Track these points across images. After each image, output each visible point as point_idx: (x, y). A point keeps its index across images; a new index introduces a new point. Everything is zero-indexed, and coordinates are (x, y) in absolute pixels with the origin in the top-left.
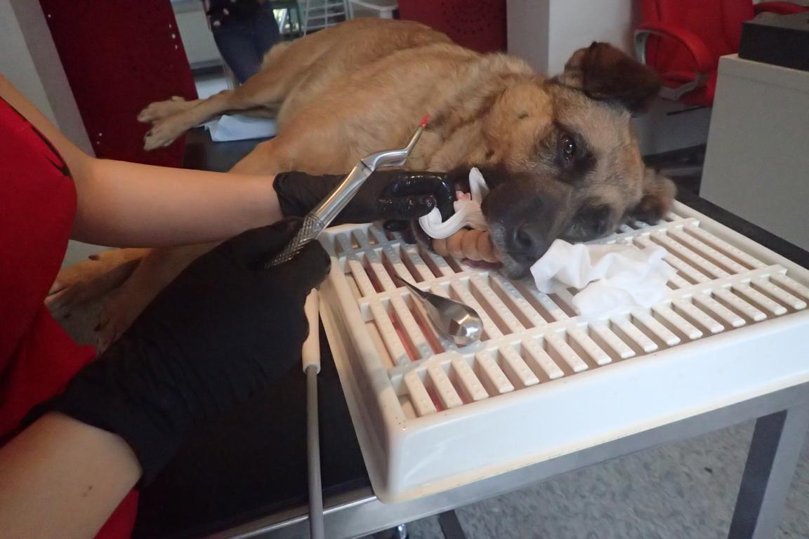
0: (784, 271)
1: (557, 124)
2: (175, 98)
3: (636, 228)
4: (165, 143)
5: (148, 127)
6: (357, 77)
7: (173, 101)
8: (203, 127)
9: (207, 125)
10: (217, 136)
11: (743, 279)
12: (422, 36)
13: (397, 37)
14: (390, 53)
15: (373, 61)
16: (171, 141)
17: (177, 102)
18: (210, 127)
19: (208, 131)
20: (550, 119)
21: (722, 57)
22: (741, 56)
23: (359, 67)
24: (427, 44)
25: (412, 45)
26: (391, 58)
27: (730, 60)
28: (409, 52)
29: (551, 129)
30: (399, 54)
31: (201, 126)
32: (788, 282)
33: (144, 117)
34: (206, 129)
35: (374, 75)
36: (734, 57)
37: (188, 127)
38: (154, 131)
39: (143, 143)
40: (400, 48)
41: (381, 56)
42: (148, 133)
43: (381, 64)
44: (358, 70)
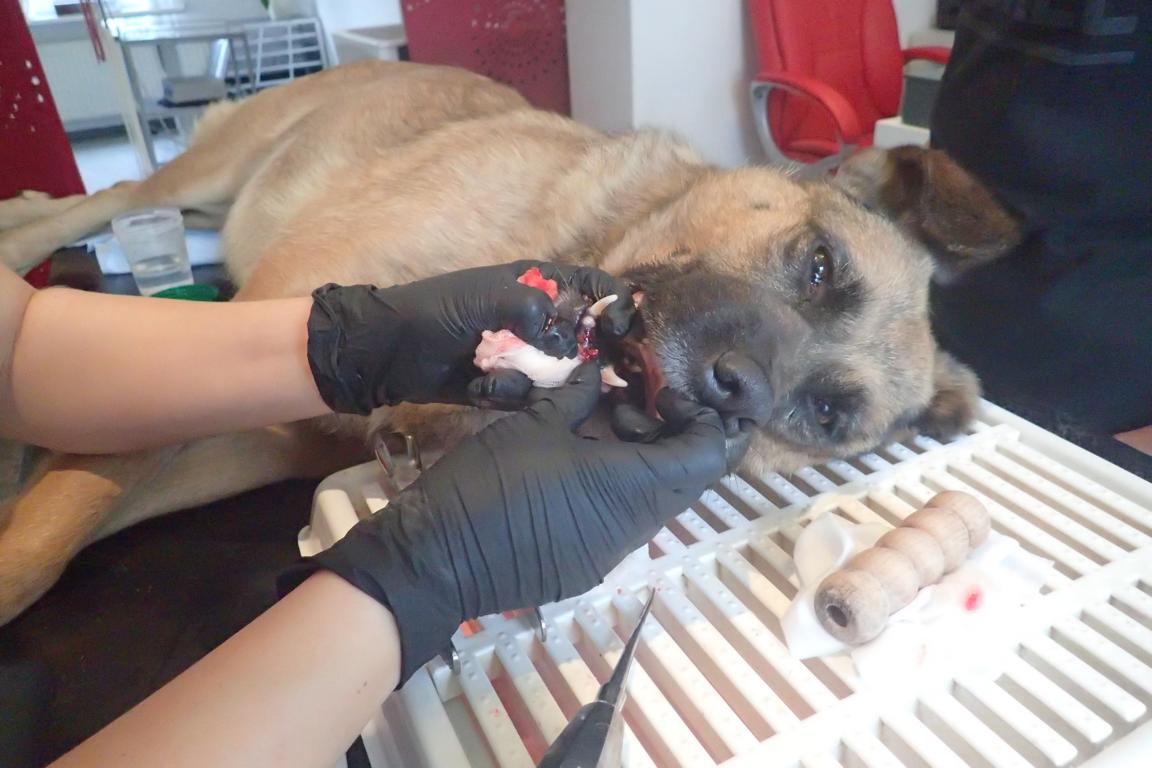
2: (29, 194)
3: (919, 451)
6: (382, 172)
7: (27, 199)
9: (91, 243)
10: (109, 264)
13: (443, 95)
14: (438, 127)
15: (406, 140)
17: (34, 201)
18: (96, 246)
19: (93, 252)
20: (803, 217)
21: (879, 122)
22: (906, 122)
23: (380, 151)
24: (501, 111)
25: (472, 112)
26: (441, 136)
28: (473, 127)
30: (456, 128)
31: (80, 244)
34: (89, 250)
36: (896, 122)
40: (458, 118)
41: (421, 132)
44: (381, 157)
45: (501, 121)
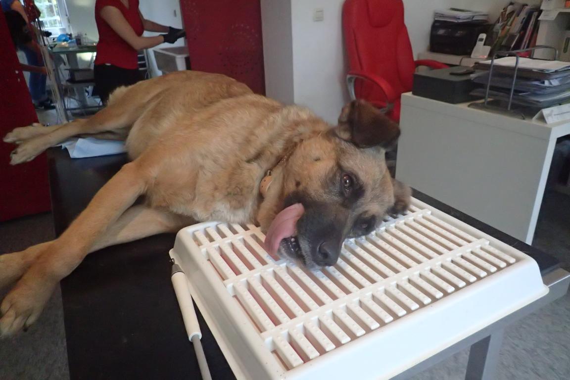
0: (488, 243)
1: (339, 167)
2: (35, 124)
4: (28, 159)
5: (13, 147)
6: (197, 118)
7: (34, 126)
8: (61, 146)
9: (64, 145)
10: (74, 154)
11: (466, 249)
12: (236, 89)
13: (219, 88)
14: (218, 101)
15: (205, 106)
16: (32, 158)
18: (67, 147)
19: (66, 149)
20: (334, 161)
21: (403, 94)
22: (414, 94)
23: (196, 110)
25: (230, 95)
26: (219, 105)
27: (407, 96)
28: (230, 101)
29: (335, 169)
31: (58, 146)
32: (492, 249)
33: (9, 138)
34: (64, 148)
35: (210, 118)
36: (409, 94)
37: (48, 146)
38: (19, 150)
39: (10, 159)
40: (224, 98)
41: (211, 103)
42: (13, 152)
43: (213, 109)
44: (196, 112)
45: (241, 99)
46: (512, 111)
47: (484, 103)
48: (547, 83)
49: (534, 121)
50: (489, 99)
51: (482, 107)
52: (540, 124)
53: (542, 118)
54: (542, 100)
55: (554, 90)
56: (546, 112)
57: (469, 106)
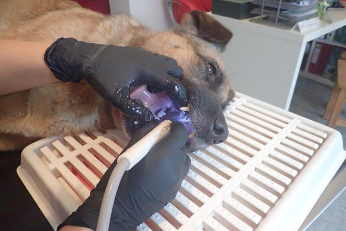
20: (193, 51)
22: (213, 13)
24: (68, 8)
46: (279, 24)
47: (259, 19)
48: (301, 4)
49: (292, 31)
50: (263, 16)
51: (258, 22)
52: (296, 33)
53: (298, 29)
54: (298, 16)
55: (305, 9)
56: (300, 24)
57: (250, 21)
